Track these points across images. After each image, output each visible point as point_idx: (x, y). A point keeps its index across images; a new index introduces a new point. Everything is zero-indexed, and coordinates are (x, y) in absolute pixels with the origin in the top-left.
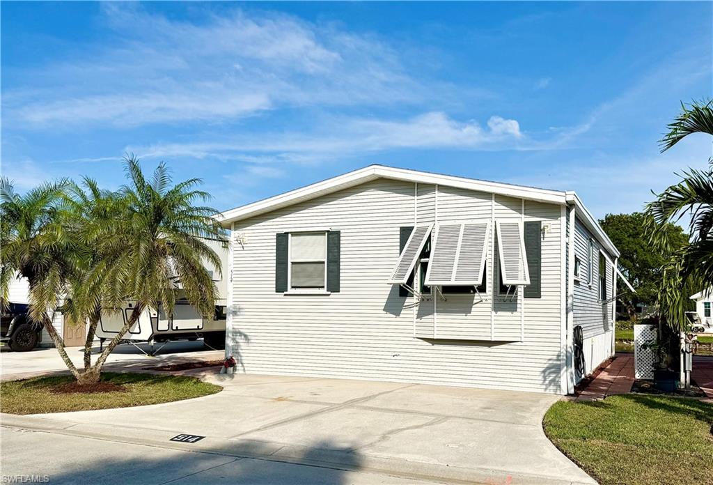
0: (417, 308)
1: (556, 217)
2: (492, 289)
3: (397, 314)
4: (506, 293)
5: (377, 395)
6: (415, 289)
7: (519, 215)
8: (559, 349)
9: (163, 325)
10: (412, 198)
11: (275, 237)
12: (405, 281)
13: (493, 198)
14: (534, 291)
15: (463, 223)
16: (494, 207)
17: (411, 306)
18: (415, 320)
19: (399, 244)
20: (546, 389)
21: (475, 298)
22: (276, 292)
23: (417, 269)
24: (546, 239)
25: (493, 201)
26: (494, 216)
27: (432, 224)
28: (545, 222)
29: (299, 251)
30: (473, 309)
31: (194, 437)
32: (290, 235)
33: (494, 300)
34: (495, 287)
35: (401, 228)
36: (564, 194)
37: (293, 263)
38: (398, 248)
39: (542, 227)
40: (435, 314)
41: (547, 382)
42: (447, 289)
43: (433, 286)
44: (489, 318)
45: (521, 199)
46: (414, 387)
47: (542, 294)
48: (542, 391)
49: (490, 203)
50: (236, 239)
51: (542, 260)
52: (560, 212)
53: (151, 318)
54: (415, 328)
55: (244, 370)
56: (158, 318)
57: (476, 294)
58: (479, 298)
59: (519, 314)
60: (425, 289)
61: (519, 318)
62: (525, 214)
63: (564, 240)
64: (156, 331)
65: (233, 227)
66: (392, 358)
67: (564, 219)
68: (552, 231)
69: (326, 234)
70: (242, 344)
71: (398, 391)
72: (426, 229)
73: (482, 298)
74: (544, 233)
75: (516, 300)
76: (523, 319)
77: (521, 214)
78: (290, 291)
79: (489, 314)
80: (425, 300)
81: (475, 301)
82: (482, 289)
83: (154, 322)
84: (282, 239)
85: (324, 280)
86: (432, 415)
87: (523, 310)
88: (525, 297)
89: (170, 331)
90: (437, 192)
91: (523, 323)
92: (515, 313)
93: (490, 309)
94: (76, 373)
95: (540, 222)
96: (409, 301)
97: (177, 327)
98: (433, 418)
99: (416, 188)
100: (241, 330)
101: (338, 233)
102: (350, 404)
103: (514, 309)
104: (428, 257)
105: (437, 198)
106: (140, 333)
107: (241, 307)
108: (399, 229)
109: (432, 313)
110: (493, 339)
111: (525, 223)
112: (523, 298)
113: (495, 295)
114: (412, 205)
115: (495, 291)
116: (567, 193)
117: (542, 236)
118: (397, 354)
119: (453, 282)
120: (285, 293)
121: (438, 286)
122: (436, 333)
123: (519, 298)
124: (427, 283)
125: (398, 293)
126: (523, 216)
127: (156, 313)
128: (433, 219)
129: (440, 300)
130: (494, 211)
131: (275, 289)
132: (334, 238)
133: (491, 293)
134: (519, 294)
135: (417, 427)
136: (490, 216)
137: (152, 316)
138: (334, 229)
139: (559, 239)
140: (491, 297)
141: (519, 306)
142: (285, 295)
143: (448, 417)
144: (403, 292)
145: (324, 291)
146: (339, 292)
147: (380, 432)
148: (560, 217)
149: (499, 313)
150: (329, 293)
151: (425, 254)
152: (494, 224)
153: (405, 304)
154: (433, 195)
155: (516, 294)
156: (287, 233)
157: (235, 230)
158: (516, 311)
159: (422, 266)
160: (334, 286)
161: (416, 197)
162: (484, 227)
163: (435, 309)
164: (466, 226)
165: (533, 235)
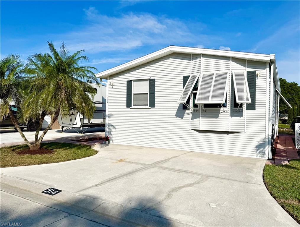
0: (191, 115)
1: (264, 69)
2: (229, 106)
3: (182, 117)
4: (237, 108)
5: (170, 159)
6: (190, 106)
7: (244, 68)
8: (265, 136)
9: (86, 121)
10: (189, 61)
11: (126, 82)
12: (185, 102)
13: (231, 59)
14: (252, 106)
15: (215, 73)
16: (231, 64)
17: (188, 114)
18: (190, 121)
19: (182, 84)
20: (257, 156)
21: (221, 110)
22: (127, 107)
23: (191, 96)
24: (258, 80)
25: (231, 61)
26: (231, 68)
27: (199, 74)
28: (258, 71)
29: (137, 88)
30: (220, 116)
31: (56, 190)
32: (133, 81)
33: (231, 111)
34: (231, 105)
35: (184, 76)
36: (269, 56)
37: (134, 94)
38: (182, 86)
39: (256, 74)
40: (200, 118)
41: (258, 152)
42: (206, 106)
43: (199, 104)
44: (228, 120)
45: (245, 60)
46: (189, 154)
47: (256, 108)
48: (255, 157)
49: (229, 62)
50: (109, 84)
51: (256, 91)
52: (266, 66)
53: (80, 118)
54: (190, 124)
55: (113, 142)
56: (83, 118)
57: (221, 108)
58: (223, 110)
59: (244, 118)
60: (195, 106)
61: (244, 120)
62: (247, 67)
63: (268, 80)
64: (82, 124)
65: (108, 79)
66: (179, 138)
67: (268, 69)
68: (262, 76)
69: (149, 80)
70: (113, 131)
71: (181, 156)
72: (196, 76)
73: (225, 110)
74: (257, 77)
75: (242, 111)
76: (246, 120)
77: (245, 67)
78: (133, 107)
79: (228, 118)
80: (195, 111)
81: (221, 112)
82: (224, 106)
83: (82, 120)
84: (129, 83)
85: (148, 102)
86: (199, 174)
87: (246, 116)
88: (247, 110)
89: (89, 124)
90: (202, 58)
91: (246, 123)
92: (242, 118)
93: (228, 116)
94: (29, 145)
95: (256, 71)
96: (187, 111)
97: (92, 122)
98: (200, 177)
99: (191, 56)
100: (113, 125)
101: (154, 80)
102: (155, 164)
103: (241, 115)
104: (197, 90)
105: (202, 61)
106: (76, 125)
107: (113, 114)
108: (183, 77)
109: (199, 117)
110: (230, 131)
111: (247, 72)
112: (246, 110)
113: (231, 109)
114: (190, 65)
115: (231, 107)
116: (271, 55)
117: (256, 78)
118: (182, 136)
119: (210, 102)
120: (131, 108)
121: (202, 104)
122: (200, 127)
123: (244, 110)
124: (196, 102)
125: (182, 108)
126: (246, 68)
127: (83, 116)
128: (199, 71)
129: (203, 110)
130: (231, 66)
131: (126, 106)
132: (152, 82)
133: (229, 108)
134: (244, 108)
135: (190, 185)
136: (229, 68)
137: (81, 117)
138: (152, 78)
139: (265, 80)
140: (229, 110)
141: (243, 114)
142: (131, 109)
143: (208, 176)
144: (185, 107)
145: (148, 107)
146: (154, 107)
147: (167, 190)
148: (266, 68)
149: (234, 118)
150: (150, 108)
151: (195, 88)
152: (231, 73)
153: (186, 113)
154: (200, 60)
155: (243, 108)
156: (131, 80)
157: (109, 80)
158: (242, 116)
159: (193, 94)
160: (152, 104)
161: (191, 61)
162: (226, 74)
163: (200, 115)
164: (217, 74)
165: (252, 78)
